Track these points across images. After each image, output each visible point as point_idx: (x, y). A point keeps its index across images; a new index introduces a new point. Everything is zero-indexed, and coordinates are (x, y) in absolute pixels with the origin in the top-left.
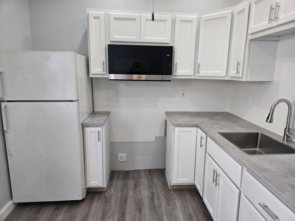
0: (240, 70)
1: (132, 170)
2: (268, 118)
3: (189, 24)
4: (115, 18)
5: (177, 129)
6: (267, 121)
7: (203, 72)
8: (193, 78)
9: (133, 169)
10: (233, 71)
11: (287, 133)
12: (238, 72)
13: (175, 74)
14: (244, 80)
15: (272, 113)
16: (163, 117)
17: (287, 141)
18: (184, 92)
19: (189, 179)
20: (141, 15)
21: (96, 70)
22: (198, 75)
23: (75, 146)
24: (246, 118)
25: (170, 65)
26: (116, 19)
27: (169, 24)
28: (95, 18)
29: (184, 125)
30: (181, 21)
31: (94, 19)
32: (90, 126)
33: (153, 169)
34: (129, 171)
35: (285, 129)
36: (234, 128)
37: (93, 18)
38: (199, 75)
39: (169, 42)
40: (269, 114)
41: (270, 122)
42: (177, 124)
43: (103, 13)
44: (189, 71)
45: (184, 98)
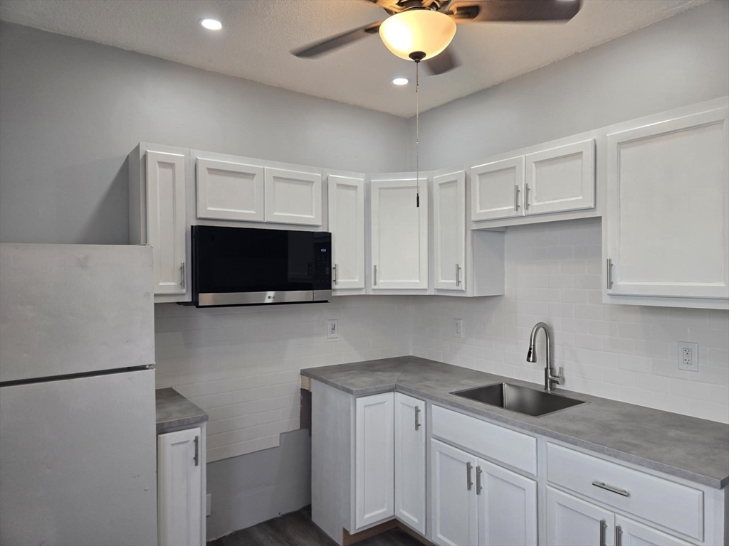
0: (462, 279)
1: (226, 534)
2: (529, 355)
3: (351, 192)
4: (208, 169)
5: (361, 402)
6: (528, 360)
7: (383, 281)
8: (363, 293)
9: (229, 533)
10: (442, 279)
11: (550, 377)
12: (458, 282)
13: (334, 286)
14: (469, 294)
15: (534, 345)
16: (297, 382)
17: (551, 388)
18: (335, 322)
19: (385, 510)
20: (266, 167)
21: (161, 284)
22: (374, 287)
23: (147, 488)
24: (457, 361)
25: (327, 269)
26: (211, 171)
27: (317, 189)
28: (162, 164)
29: (373, 390)
30: (338, 185)
31: (159, 167)
32: (169, 430)
33: (276, 518)
34: (219, 539)
35: (546, 370)
36: (463, 382)
37: (157, 166)
38: (376, 287)
39: (319, 223)
40: (530, 349)
41: (534, 361)
42: (362, 391)
43: (183, 156)
44: (357, 280)
45: (335, 335)
